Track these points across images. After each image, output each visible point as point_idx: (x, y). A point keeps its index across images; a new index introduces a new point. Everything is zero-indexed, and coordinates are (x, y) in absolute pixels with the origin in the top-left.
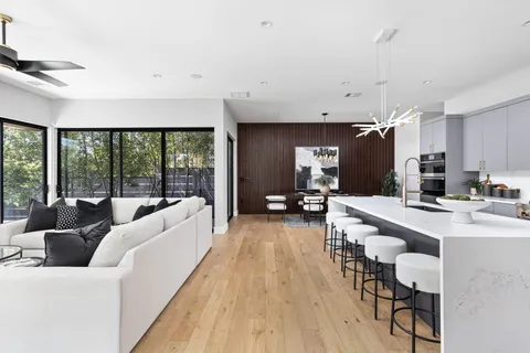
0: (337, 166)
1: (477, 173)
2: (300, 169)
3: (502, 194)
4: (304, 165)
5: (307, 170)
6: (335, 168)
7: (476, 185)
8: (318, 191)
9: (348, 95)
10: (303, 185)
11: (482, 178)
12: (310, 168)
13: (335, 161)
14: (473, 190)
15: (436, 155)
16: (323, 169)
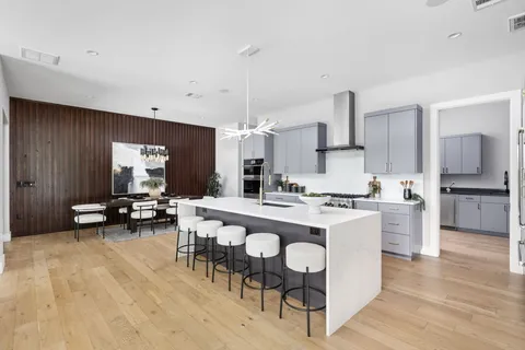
0: (163, 166)
1: (280, 175)
2: (119, 170)
3: (297, 190)
4: (124, 165)
5: (128, 172)
6: (161, 169)
7: (281, 184)
8: (147, 195)
9: (190, 95)
10: (122, 189)
11: (284, 179)
12: (131, 169)
13: (160, 161)
14: (280, 188)
15: (256, 160)
16: (147, 170)
